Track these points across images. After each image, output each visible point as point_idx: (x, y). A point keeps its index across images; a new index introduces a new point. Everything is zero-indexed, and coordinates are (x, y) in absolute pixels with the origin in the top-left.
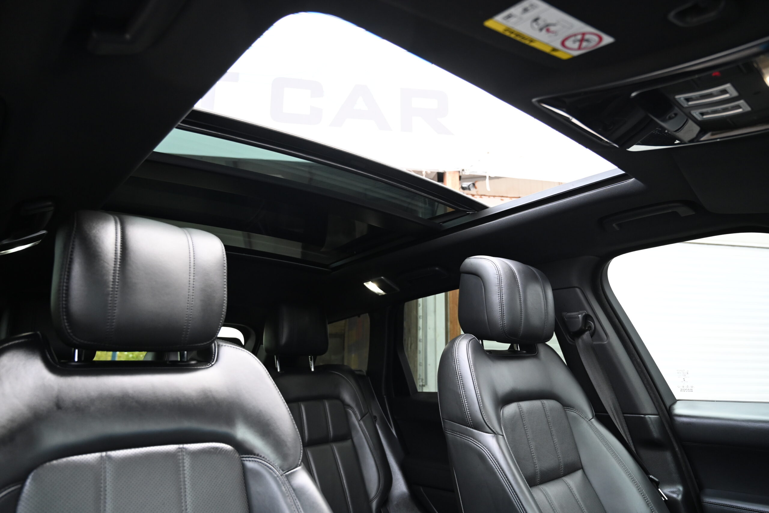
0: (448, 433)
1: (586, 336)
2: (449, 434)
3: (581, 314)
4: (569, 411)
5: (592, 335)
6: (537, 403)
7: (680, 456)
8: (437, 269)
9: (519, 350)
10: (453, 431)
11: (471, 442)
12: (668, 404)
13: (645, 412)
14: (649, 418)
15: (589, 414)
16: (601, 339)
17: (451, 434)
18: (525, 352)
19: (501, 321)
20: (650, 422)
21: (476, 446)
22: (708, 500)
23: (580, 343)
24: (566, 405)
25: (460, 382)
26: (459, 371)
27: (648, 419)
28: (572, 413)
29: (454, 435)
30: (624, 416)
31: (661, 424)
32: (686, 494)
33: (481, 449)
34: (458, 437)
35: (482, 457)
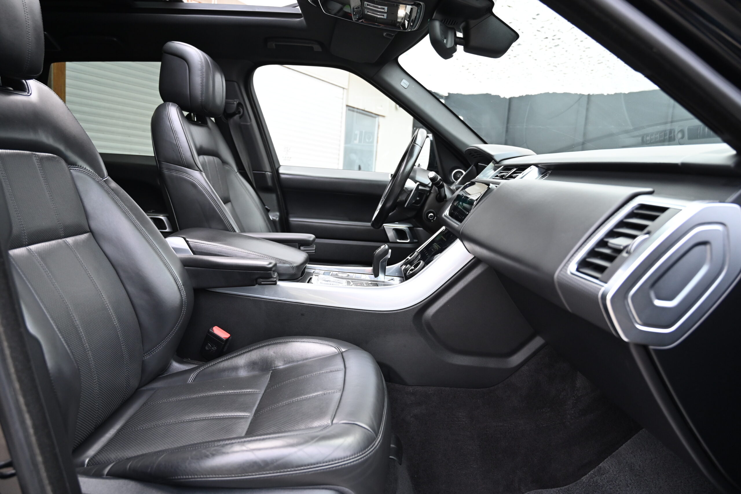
0: (164, 171)
1: (237, 117)
2: (166, 171)
3: (236, 102)
4: (225, 166)
5: (241, 117)
6: (211, 158)
7: (280, 197)
8: (115, 39)
9: (196, 120)
10: (169, 169)
11: (185, 176)
12: (277, 167)
13: (266, 170)
14: (268, 174)
15: (236, 170)
16: (246, 122)
17: (167, 171)
18: (200, 122)
19: (201, 97)
20: (267, 177)
21: (189, 179)
22: (291, 219)
23: (231, 122)
24: (224, 162)
25: (175, 136)
26: (174, 128)
27: (267, 174)
28: (227, 167)
29: (170, 172)
30: (253, 173)
31: (273, 177)
32: (281, 217)
33: (193, 180)
34: (174, 174)
35: (194, 185)
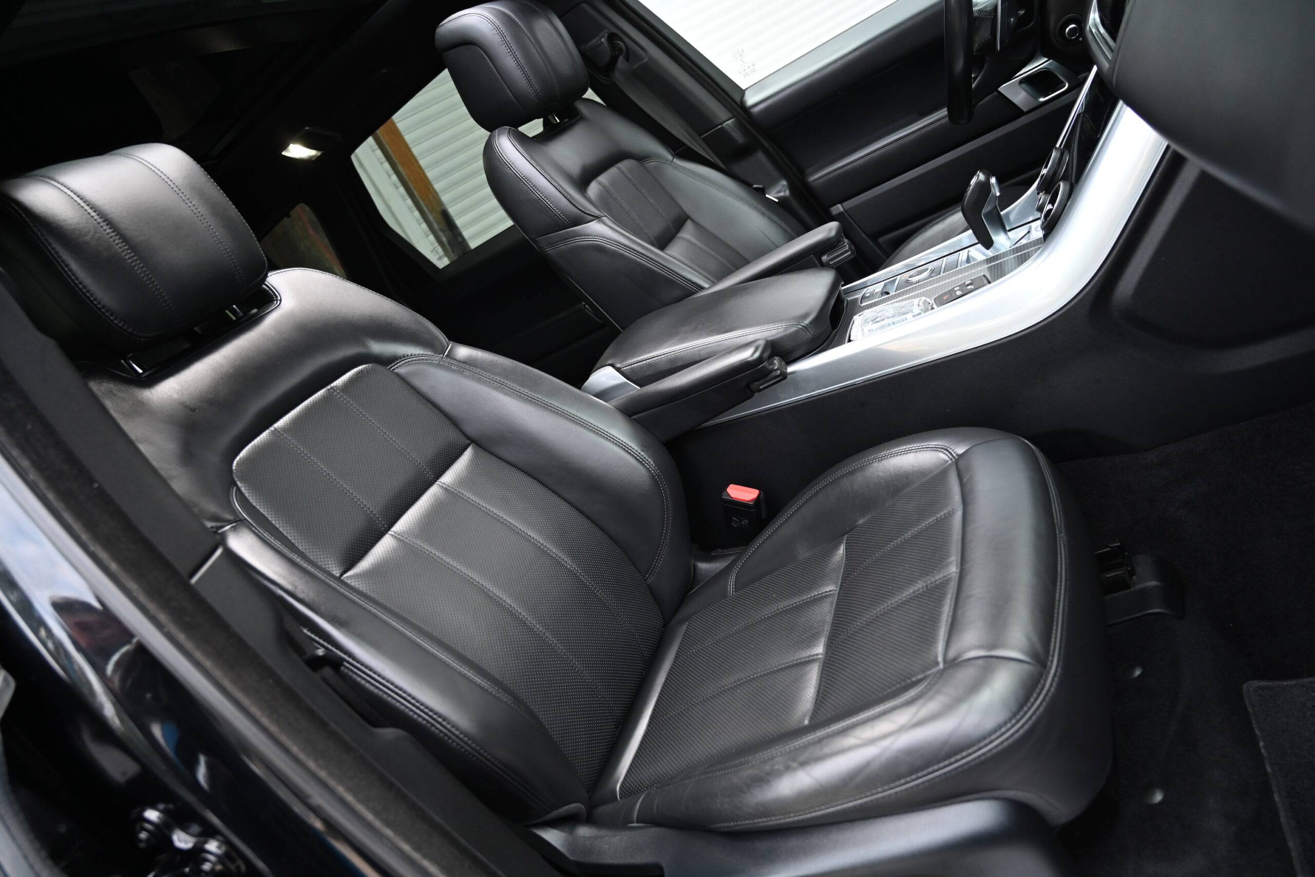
0: (548, 251)
1: (621, 63)
2: (550, 250)
3: (604, 36)
4: (647, 164)
5: (627, 59)
6: (613, 171)
7: (771, 150)
8: (384, 71)
9: (559, 121)
10: (552, 244)
11: (579, 242)
12: (738, 99)
13: (720, 121)
14: (727, 124)
15: (667, 155)
16: (639, 58)
17: (552, 249)
18: (566, 120)
19: (531, 88)
20: (730, 130)
21: (587, 242)
22: (812, 178)
23: (618, 77)
24: (641, 158)
26: (520, 174)
27: (727, 127)
28: (651, 164)
29: (557, 248)
30: (703, 139)
31: (740, 125)
32: (792, 187)
33: (594, 241)
34: (562, 247)
35: (599, 249)
